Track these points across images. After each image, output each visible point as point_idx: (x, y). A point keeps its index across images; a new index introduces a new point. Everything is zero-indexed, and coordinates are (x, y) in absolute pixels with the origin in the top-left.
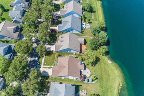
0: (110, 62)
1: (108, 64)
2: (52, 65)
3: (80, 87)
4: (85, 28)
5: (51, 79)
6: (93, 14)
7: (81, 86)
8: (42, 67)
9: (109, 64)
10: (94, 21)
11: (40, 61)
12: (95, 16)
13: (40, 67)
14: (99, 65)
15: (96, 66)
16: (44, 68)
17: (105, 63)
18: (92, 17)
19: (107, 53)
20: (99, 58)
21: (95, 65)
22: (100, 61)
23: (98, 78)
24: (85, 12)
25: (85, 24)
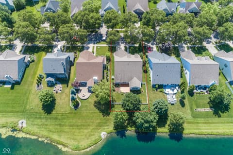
0: (103, 135)
1: (99, 131)
2: (97, 53)
3: (66, 85)
4: (166, 92)
6: (208, 110)
7: (67, 86)
8: (94, 45)
9: (100, 133)
10: (189, 111)
11: (102, 42)
14: (96, 114)
15: (95, 108)
16: (94, 47)
17: (100, 126)
18: (198, 107)
19: (120, 129)
20: (109, 114)
22: (104, 116)
23: (76, 109)
24: (206, 93)
25: (175, 94)
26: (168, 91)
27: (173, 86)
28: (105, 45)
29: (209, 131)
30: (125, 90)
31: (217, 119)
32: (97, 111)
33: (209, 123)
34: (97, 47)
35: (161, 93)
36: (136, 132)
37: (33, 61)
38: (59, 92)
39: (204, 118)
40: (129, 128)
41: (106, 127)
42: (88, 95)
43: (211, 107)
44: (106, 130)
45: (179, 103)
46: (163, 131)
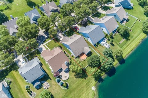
0: (94, 88)
1: (90, 88)
2: (50, 48)
3: (49, 79)
5: (40, 56)
6: (123, 40)
7: (51, 80)
9: (91, 89)
10: (118, 46)
11: (47, 40)
12: (125, 44)
13: (43, 44)
14: (81, 82)
15: (78, 79)
16: (44, 46)
17: (88, 85)
18: (119, 42)
19: (98, 79)
20: (87, 76)
21: (77, 77)
22: (86, 79)
23: (68, 88)
24: (117, 33)
25: (106, 42)
26: (102, 43)
27: (103, 40)
28: (50, 40)
29: (131, 49)
30: (84, 57)
31: (129, 42)
32: (80, 79)
33: (128, 45)
34: (46, 44)
35: (101, 46)
36: (106, 73)
37: (11, 82)
38: (49, 87)
39: (124, 45)
40: (102, 75)
41: (92, 83)
42: (67, 75)
43: (123, 38)
44: (93, 85)
45: (111, 46)
46: (116, 63)
